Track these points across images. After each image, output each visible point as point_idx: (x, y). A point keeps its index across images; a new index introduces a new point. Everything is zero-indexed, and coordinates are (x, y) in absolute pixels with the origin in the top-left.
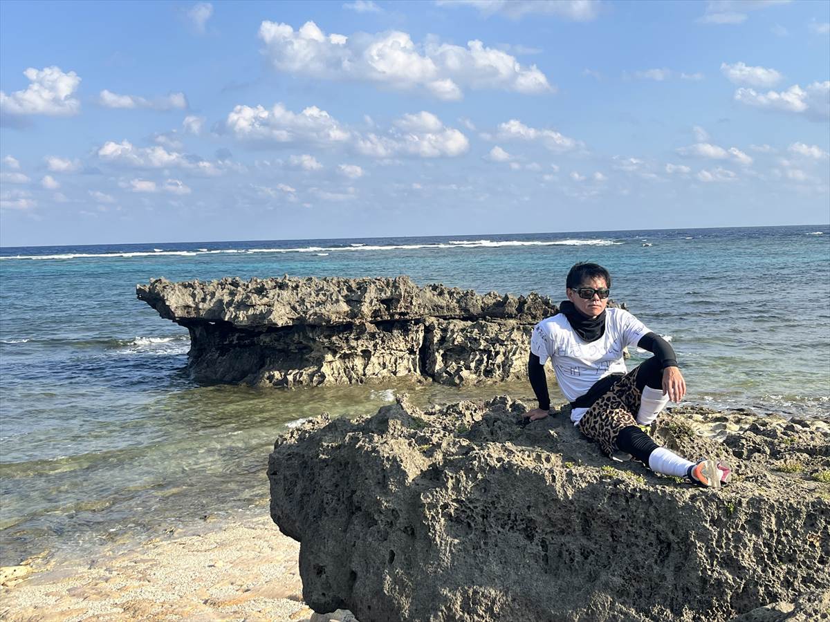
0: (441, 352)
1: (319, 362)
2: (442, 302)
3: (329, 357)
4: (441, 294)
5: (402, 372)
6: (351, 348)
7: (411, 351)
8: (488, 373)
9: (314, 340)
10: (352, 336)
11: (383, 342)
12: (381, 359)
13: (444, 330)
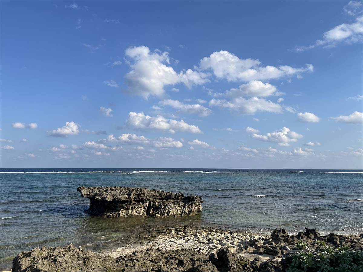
0: (152, 208)
1: (119, 210)
2: (155, 194)
3: (122, 209)
4: (155, 192)
5: (141, 214)
6: (128, 207)
7: (145, 208)
8: (163, 215)
9: (118, 205)
10: (128, 204)
11: (137, 205)
12: (136, 210)
13: (154, 203)
